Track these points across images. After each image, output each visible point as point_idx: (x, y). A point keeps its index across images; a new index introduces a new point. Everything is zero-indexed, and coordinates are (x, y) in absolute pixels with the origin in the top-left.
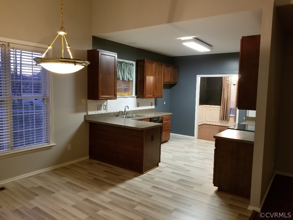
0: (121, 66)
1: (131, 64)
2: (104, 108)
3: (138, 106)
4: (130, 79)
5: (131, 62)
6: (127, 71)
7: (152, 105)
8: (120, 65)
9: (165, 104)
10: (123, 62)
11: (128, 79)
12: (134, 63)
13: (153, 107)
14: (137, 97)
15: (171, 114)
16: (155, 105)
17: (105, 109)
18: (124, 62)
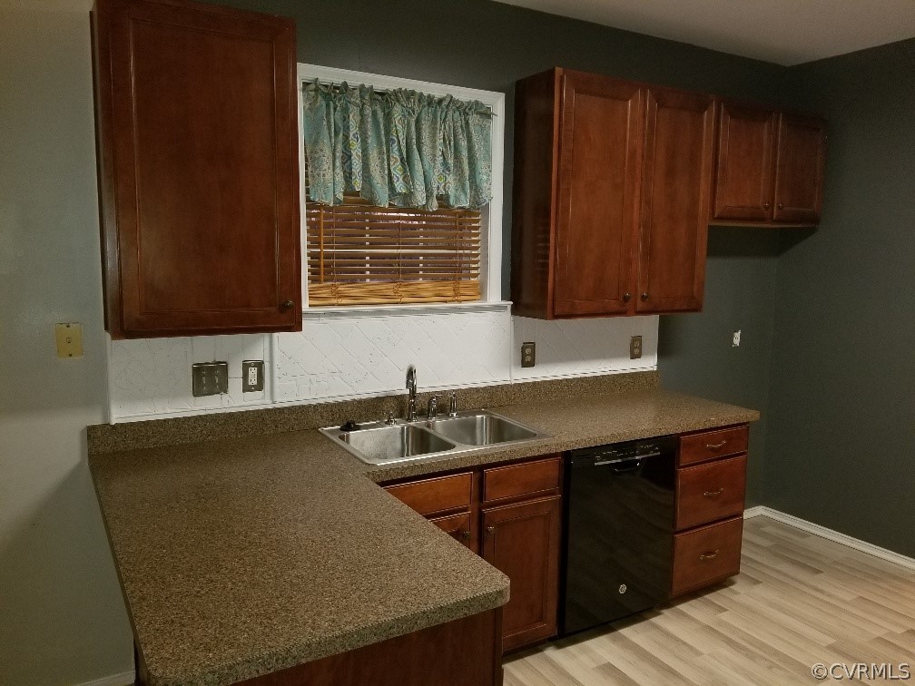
0: (388, 117)
1: (465, 109)
2: (253, 380)
3: (527, 361)
4: (452, 201)
5: (464, 94)
6: (434, 147)
7: (635, 354)
8: (374, 113)
9: (737, 341)
10: (397, 94)
11: (443, 199)
12: (497, 103)
13: (649, 363)
14: (516, 310)
15: (750, 415)
16: (663, 351)
17: (260, 387)
18: (410, 94)
